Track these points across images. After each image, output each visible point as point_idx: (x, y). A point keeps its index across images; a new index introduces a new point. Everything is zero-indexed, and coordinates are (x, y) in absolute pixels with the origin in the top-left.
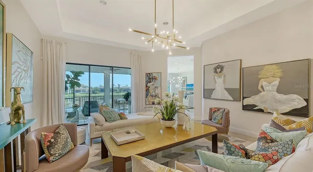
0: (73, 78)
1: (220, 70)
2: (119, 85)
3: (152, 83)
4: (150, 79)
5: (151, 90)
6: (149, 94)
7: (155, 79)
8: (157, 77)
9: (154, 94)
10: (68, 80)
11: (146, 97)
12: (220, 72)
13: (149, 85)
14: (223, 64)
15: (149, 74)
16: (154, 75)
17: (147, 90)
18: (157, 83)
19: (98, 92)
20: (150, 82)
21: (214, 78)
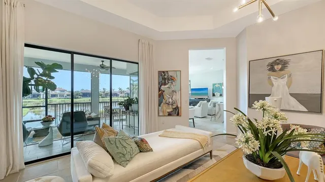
0: (41, 75)
1: (280, 66)
2: (104, 89)
3: (167, 86)
4: (165, 79)
5: (166, 96)
6: (164, 101)
7: (172, 79)
8: (175, 77)
9: (170, 100)
10: (32, 78)
11: (159, 105)
12: (281, 70)
13: (163, 88)
14: (285, 58)
15: (164, 72)
16: (170, 74)
17: (161, 95)
18: (175, 86)
19: (79, 97)
20: (165, 84)
21: (269, 78)
